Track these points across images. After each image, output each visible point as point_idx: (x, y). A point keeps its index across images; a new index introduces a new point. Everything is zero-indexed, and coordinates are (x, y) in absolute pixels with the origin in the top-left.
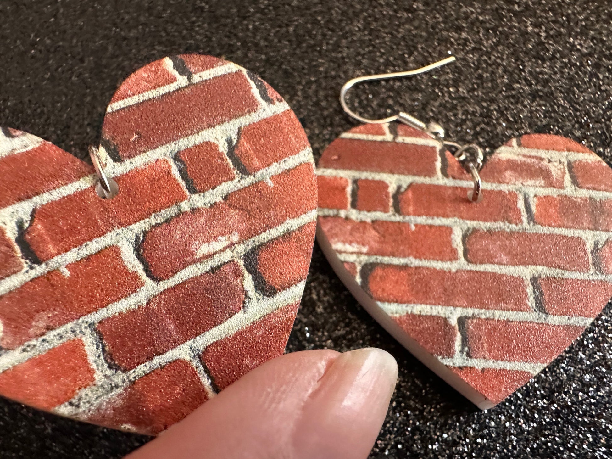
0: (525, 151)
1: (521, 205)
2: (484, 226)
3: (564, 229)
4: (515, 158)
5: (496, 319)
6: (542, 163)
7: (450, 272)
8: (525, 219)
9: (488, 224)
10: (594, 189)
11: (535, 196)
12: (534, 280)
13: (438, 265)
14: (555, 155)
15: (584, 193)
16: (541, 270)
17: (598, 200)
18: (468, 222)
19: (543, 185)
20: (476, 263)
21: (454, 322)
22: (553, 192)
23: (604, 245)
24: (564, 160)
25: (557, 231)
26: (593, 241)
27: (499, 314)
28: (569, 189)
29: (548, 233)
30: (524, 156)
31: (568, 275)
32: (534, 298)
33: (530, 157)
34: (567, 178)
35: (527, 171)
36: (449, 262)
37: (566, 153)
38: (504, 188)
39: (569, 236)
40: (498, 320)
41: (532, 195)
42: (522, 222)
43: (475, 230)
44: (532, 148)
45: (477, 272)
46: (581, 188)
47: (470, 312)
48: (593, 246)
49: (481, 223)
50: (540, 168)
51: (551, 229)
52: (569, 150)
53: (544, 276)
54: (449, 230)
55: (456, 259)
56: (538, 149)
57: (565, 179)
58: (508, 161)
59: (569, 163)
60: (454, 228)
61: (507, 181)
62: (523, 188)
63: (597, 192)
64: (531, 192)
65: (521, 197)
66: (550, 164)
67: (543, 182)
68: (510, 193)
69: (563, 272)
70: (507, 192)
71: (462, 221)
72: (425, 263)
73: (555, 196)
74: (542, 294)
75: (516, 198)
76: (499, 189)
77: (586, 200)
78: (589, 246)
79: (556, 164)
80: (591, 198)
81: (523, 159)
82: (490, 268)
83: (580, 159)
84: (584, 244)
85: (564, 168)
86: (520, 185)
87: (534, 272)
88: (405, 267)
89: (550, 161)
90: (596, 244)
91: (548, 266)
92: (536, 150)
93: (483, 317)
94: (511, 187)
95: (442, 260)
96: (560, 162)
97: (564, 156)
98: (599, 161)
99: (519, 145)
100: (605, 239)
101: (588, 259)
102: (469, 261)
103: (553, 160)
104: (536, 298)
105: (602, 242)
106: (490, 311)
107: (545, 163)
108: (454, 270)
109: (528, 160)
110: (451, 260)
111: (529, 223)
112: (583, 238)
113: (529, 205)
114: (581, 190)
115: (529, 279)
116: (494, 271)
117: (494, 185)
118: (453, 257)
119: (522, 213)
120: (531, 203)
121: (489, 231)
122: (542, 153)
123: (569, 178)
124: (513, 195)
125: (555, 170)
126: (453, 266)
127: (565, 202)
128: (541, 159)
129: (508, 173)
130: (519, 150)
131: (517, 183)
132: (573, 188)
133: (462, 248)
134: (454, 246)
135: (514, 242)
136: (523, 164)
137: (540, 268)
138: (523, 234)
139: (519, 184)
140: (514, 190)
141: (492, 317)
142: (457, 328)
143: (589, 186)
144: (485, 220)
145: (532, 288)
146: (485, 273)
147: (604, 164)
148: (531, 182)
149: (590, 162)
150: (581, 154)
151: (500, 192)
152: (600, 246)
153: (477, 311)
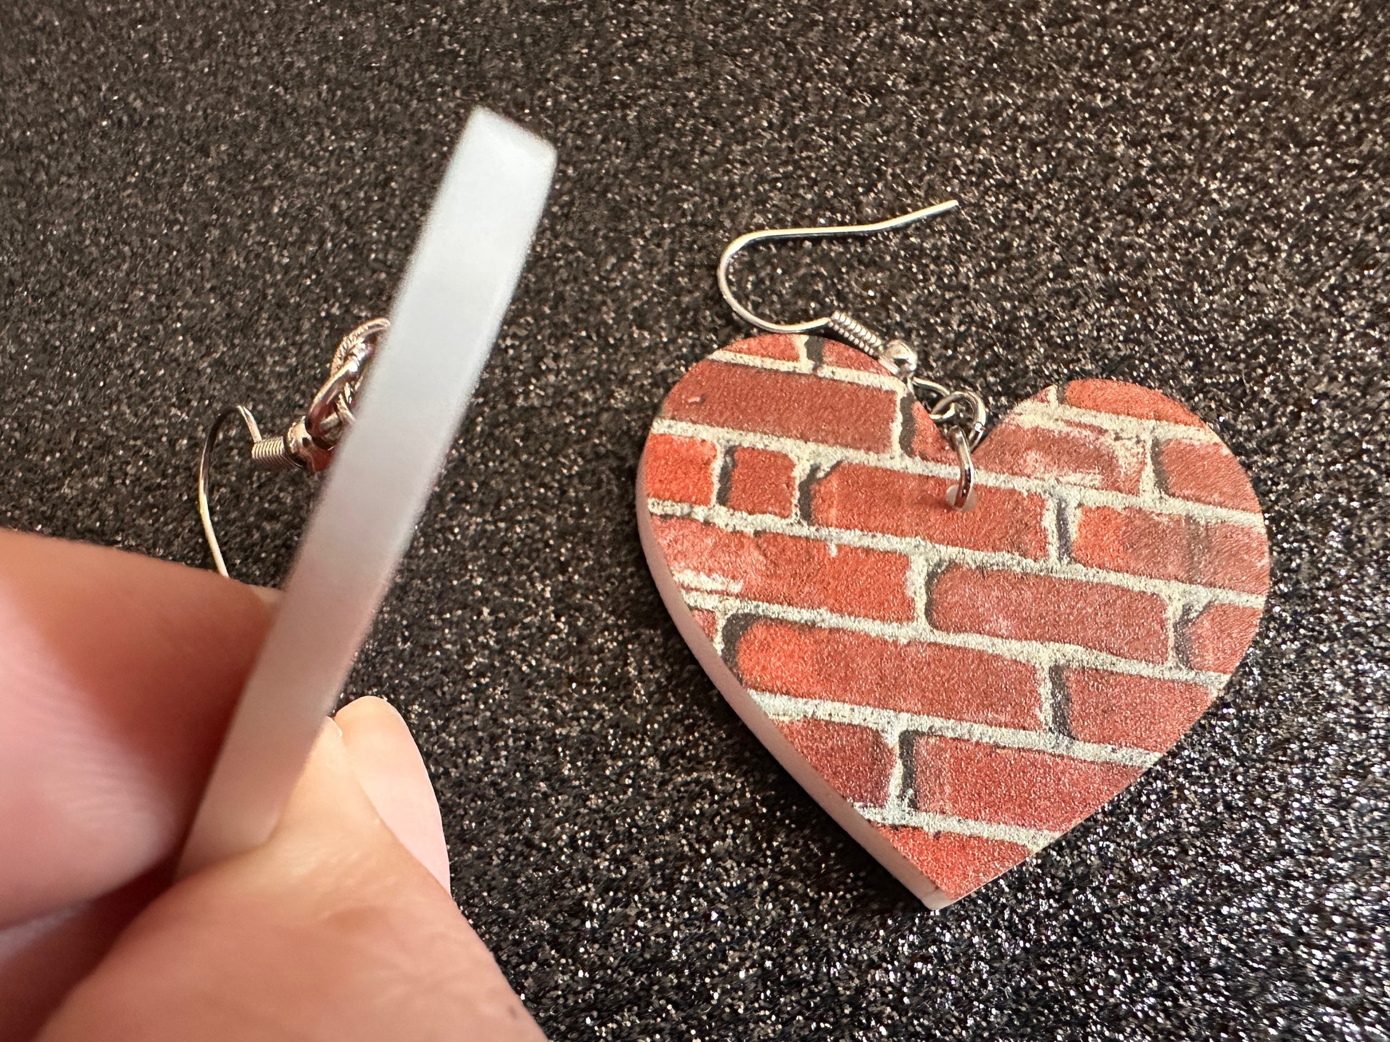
0: (1072, 413)
1: (1049, 521)
2: (971, 557)
3: (1126, 575)
4: (1051, 425)
5: (974, 740)
6: (1102, 439)
7: (895, 643)
8: (1053, 550)
9: (980, 556)
10: (1198, 500)
11: (1080, 505)
12: (1056, 672)
13: (874, 628)
14: (1130, 425)
15: (1177, 507)
16: (1073, 652)
17: (1203, 523)
18: (942, 548)
19: (1097, 483)
20: (947, 630)
21: (892, 740)
22: (1116, 501)
23: (1201, 613)
24: (1147, 438)
25: (1113, 578)
26: (1183, 602)
27: (981, 732)
28: (1149, 497)
29: (1096, 580)
30: (1069, 423)
31: (1122, 666)
32: (1052, 705)
33: (1079, 425)
34: (1148, 473)
35: (1069, 454)
36: (895, 624)
37: (1153, 422)
38: (1020, 484)
39: (1137, 589)
40: (977, 743)
41: (1074, 504)
42: (1046, 555)
43: (953, 565)
44: (1086, 407)
45: (947, 647)
46: (1173, 495)
47: (924, 723)
48: (1180, 613)
49: (967, 551)
50: (1096, 449)
51: (1103, 574)
52: (1158, 418)
53: (1075, 665)
54: (903, 562)
55: (910, 619)
56: (1099, 411)
57: (1144, 475)
58: (1035, 430)
59: (1156, 443)
60: (913, 558)
61: (1028, 471)
62: (1058, 488)
63: (1203, 507)
64: (1073, 497)
65: (1051, 504)
66: (1118, 443)
67: (1099, 477)
68: (1031, 496)
69: (1114, 659)
70: (1025, 494)
71: (929, 545)
72: (849, 623)
73: (1119, 508)
74: (1068, 699)
75: (1042, 507)
76: (1010, 486)
77: (1178, 522)
78: (1173, 613)
79: (1129, 444)
80: (1189, 518)
81: (1066, 429)
82: (973, 641)
83: (1179, 436)
84: (1163, 608)
85: (1144, 454)
86: (1053, 482)
87: (1058, 655)
88: (810, 627)
89: (1117, 438)
90: (1187, 610)
91: (1086, 646)
92: (1093, 413)
93: (950, 734)
94: (1034, 485)
95: (883, 619)
96: (1138, 442)
97: (1147, 430)
98: (1215, 444)
99: (1062, 400)
100: (1205, 602)
101: (1167, 638)
102: (934, 625)
103: (1123, 435)
104: (1056, 707)
105: (1199, 607)
106: (964, 724)
107: (1108, 440)
108: (904, 641)
109: (1075, 432)
110: (899, 620)
111: (1060, 559)
112: (1163, 595)
113: (1066, 524)
114: (1171, 500)
115: (1046, 668)
116: (980, 648)
117: (1002, 478)
118: (905, 613)
119: (1050, 539)
120: (1071, 519)
121: (981, 569)
122: (1105, 420)
123: (1152, 475)
124: (1037, 501)
125: (1125, 455)
126: (903, 633)
127: (1137, 522)
128: (1102, 431)
129: (1032, 456)
130: (1060, 410)
131: (1046, 476)
132: (1157, 494)
133: (925, 597)
134: (909, 593)
135: (1028, 595)
136: (1065, 438)
137: (1069, 649)
138: (1046, 581)
139: (1050, 479)
140: (1039, 490)
141: (966, 737)
142: (897, 751)
143: (1187, 492)
144: (975, 547)
145: (1050, 685)
146: (964, 650)
147: (1226, 451)
148: (1074, 477)
149: (1197, 443)
150: (1182, 427)
151: (1012, 492)
152: (1193, 615)
153: (938, 722)
